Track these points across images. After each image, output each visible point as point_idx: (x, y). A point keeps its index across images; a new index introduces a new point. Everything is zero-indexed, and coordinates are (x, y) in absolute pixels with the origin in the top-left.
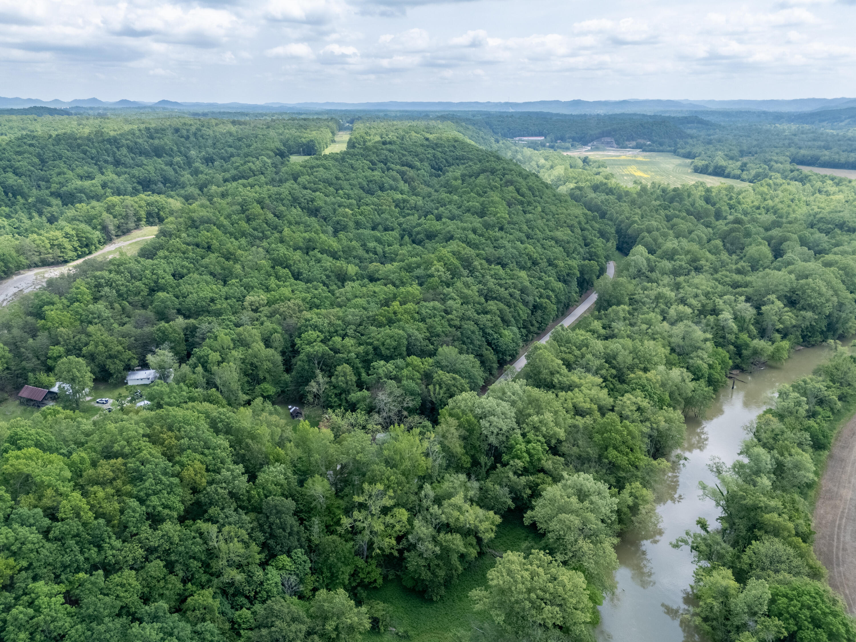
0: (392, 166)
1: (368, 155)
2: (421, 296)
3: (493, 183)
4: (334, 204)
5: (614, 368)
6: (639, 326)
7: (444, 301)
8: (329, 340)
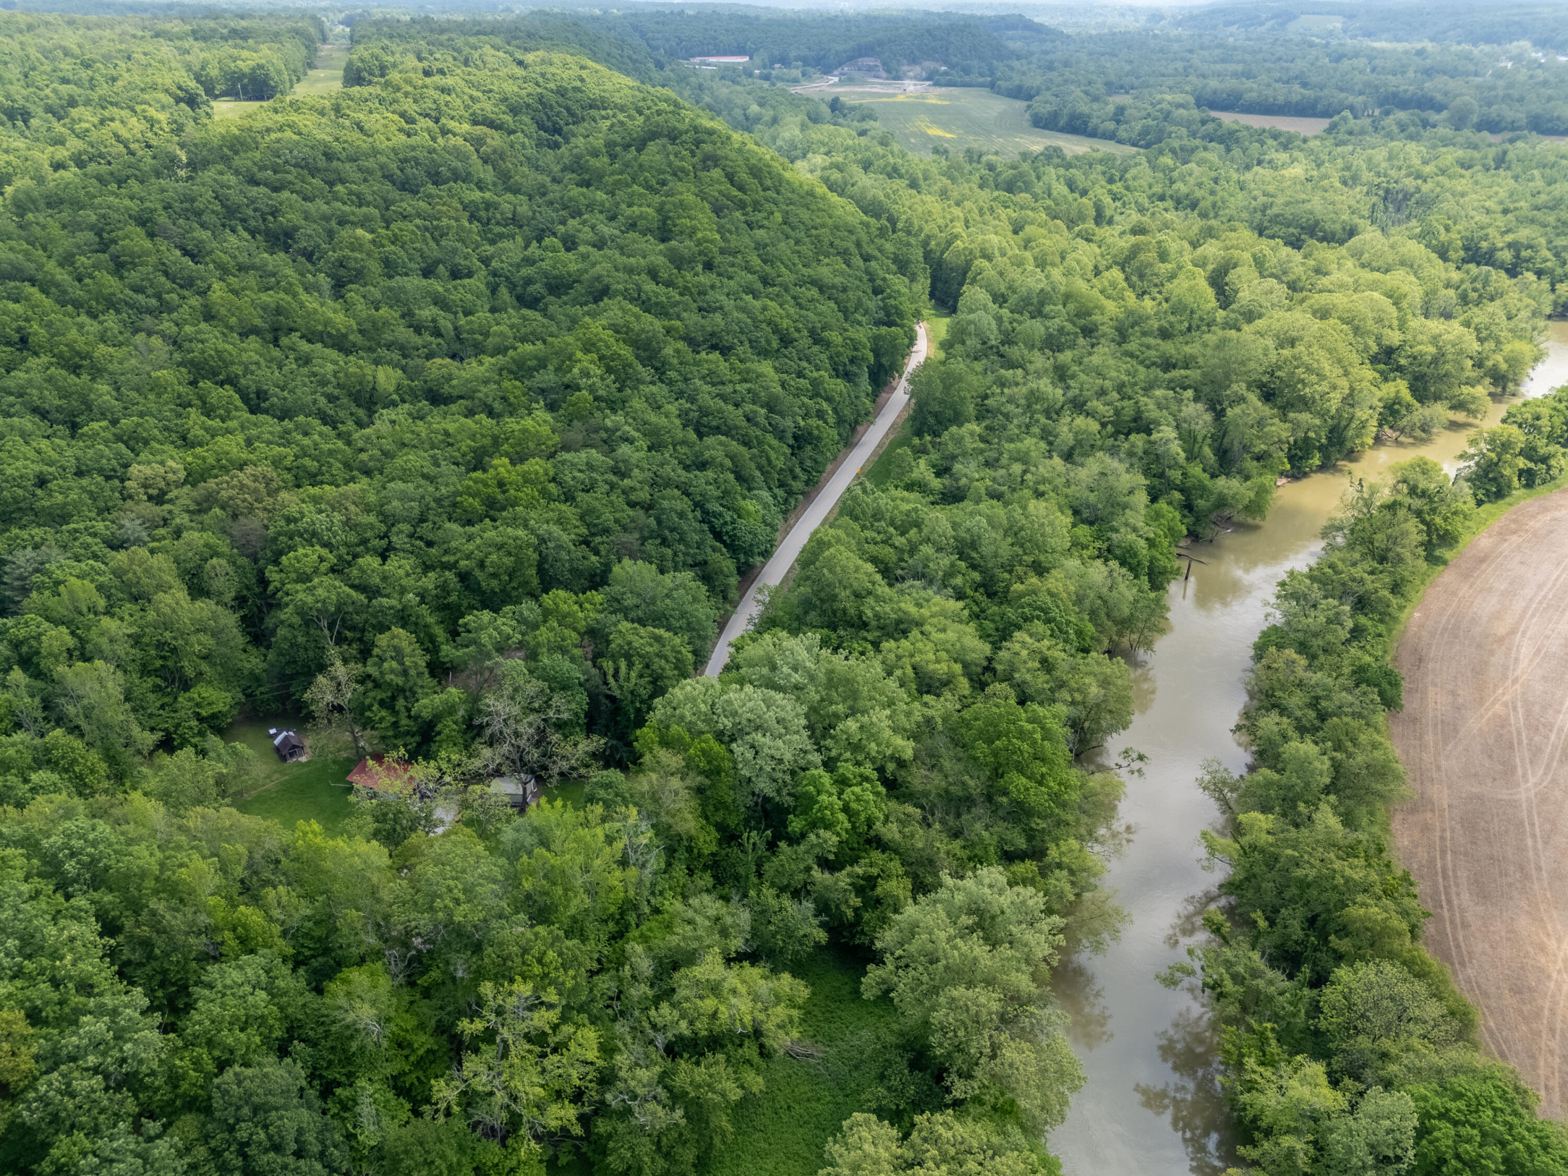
0: (452, 125)
1: (395, 101)
2: (557, 438)
3: (678, 163)
4: (326, 218)
5: (974, 567)
6: (1007, 467)
7: (609, 444)
8: (349, 564)
